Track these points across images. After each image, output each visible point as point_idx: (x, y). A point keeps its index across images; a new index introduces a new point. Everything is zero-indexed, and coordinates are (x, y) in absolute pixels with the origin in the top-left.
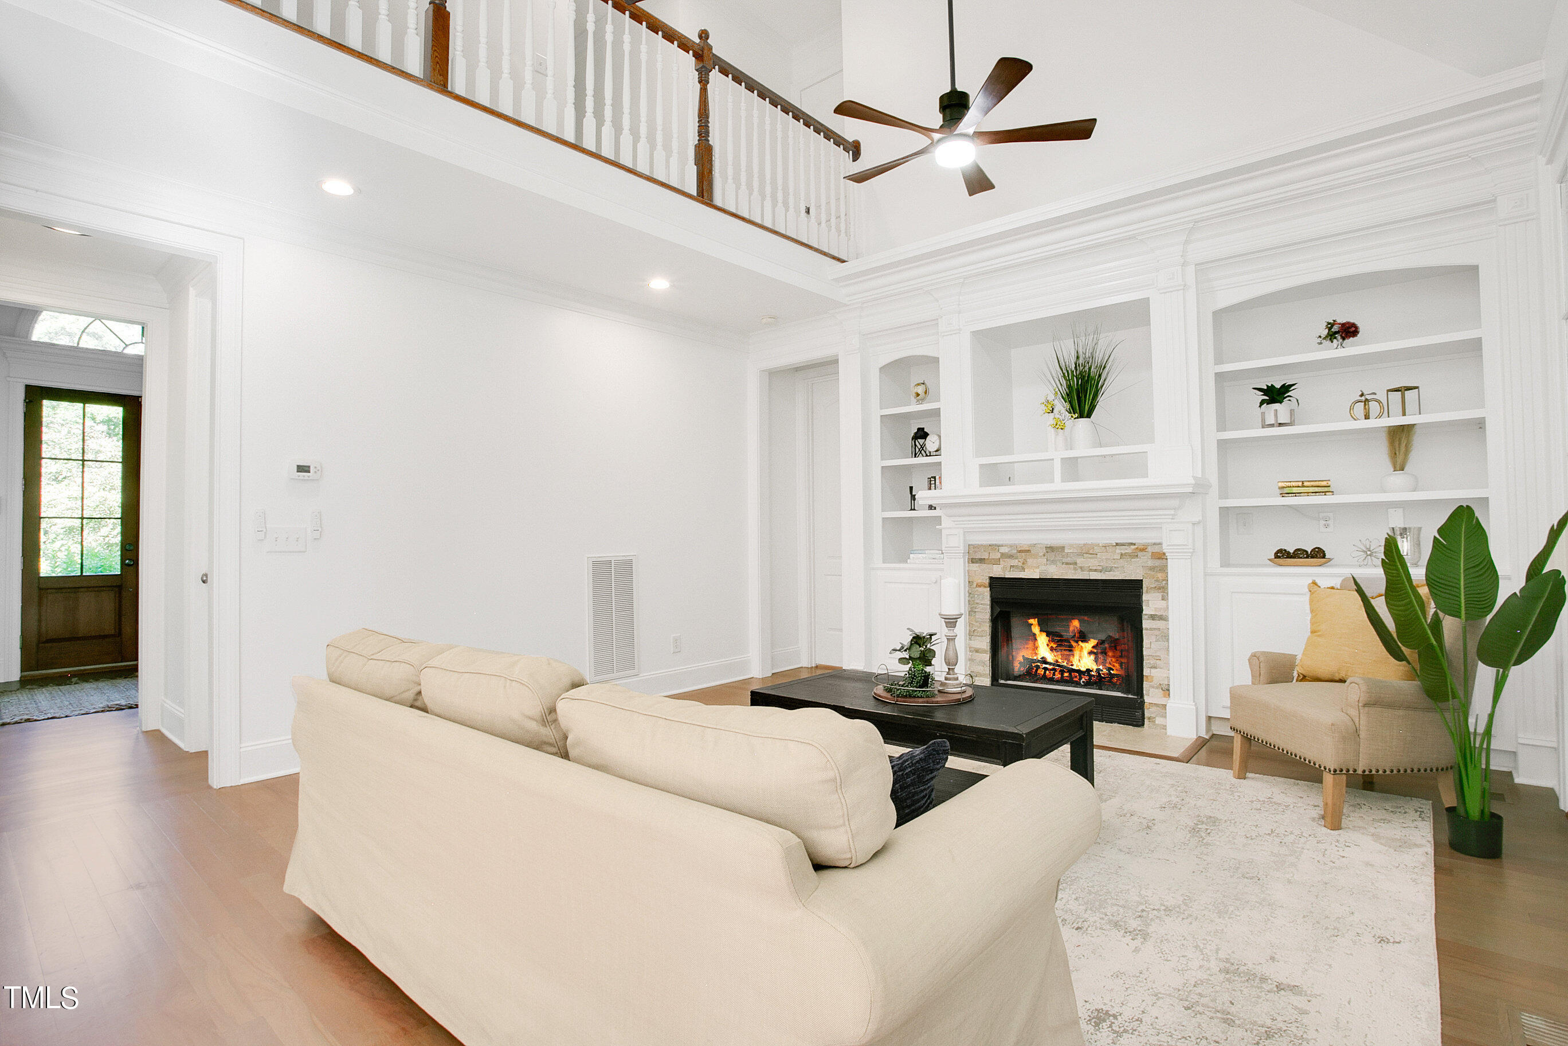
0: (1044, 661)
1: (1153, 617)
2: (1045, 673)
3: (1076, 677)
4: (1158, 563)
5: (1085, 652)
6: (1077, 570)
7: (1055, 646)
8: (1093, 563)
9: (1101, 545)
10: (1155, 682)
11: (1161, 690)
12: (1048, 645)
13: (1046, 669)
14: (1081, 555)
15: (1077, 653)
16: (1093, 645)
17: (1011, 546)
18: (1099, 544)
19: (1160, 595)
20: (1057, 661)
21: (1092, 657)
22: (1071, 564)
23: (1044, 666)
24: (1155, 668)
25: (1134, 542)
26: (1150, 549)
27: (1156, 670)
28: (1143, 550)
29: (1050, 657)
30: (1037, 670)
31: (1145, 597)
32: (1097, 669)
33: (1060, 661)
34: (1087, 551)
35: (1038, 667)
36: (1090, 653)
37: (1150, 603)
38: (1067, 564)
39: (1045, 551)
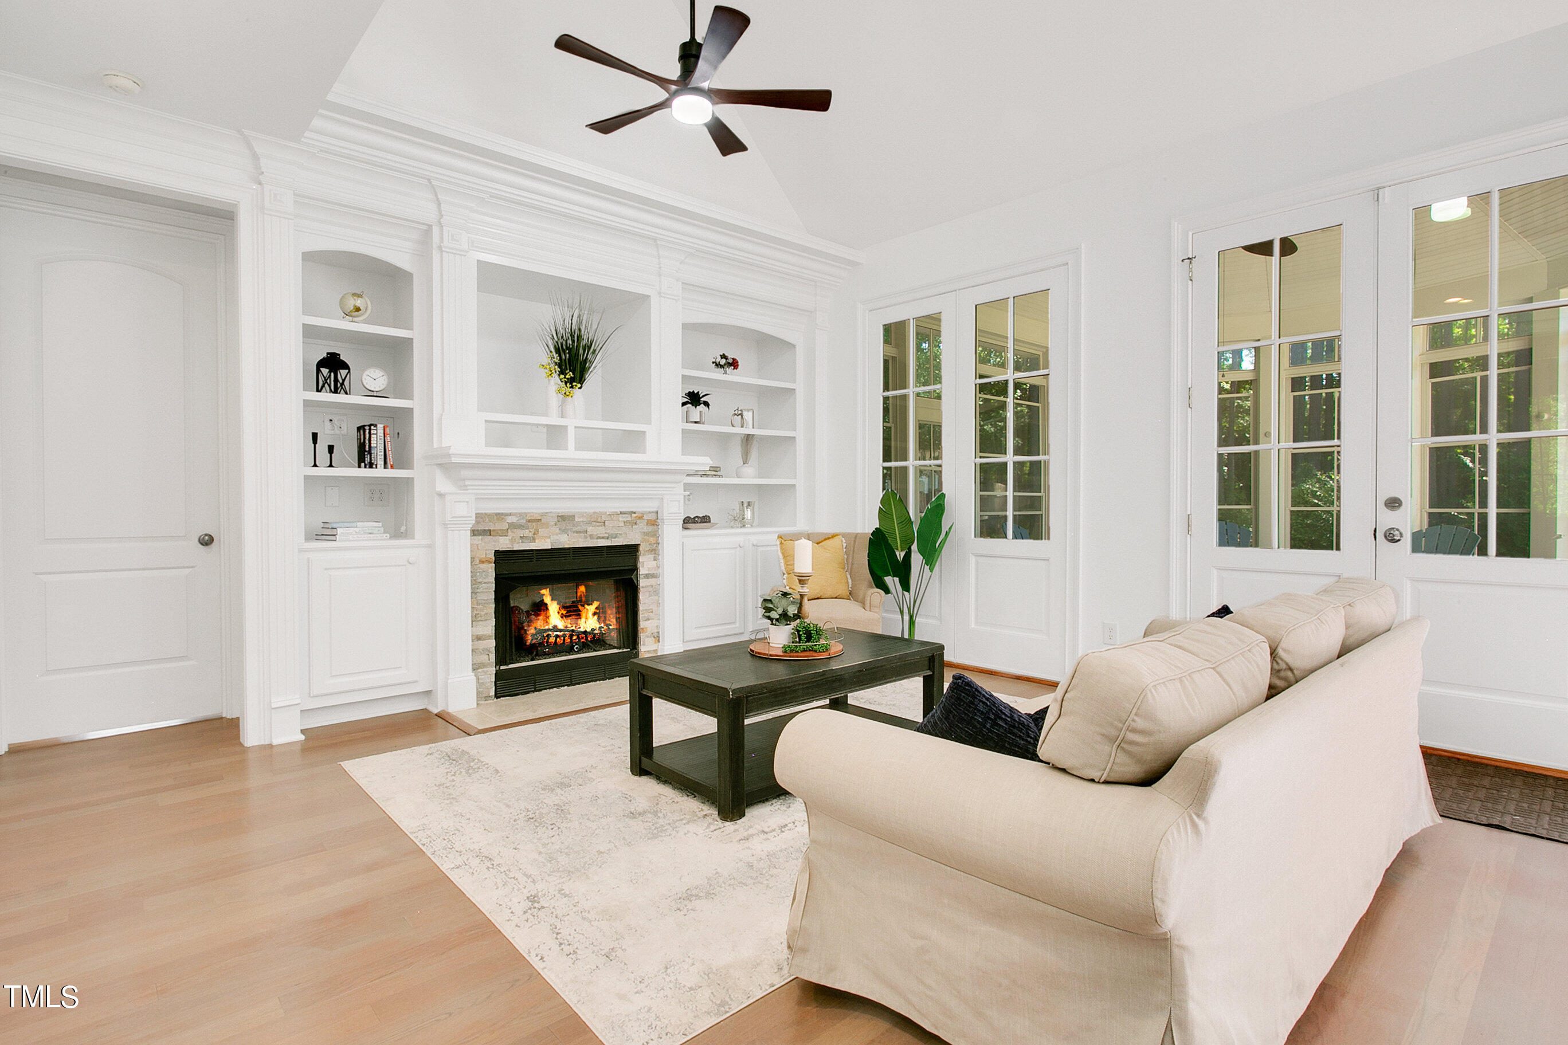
0: (555, 628)
1: (647, 576)
2: (556, 640)
3: (583, 638)
4: (651, 528)
5: (590, 614)
6: (587, 538)
7: (564, 612)
8: (601, 531)
9: (608, 514)
10: (649, 631)
11: (653, 638)
12: (558, 613)
13: (557, 636)
14: (589, 523)
15: (583, 615)
16: (596, 606)
17: (520, 514)
18: (606, 513)
19: (652, 556)
20: (566, 627)
21: (596, 617)
22: (580, 532)
23: (555, 633)
24: (649, 619)
25: (634, 510)
26: (645, 517)
27: (649, 622)
28: (641, 518)
29: (561, 624)
30: (548, 638)
31: (641, 559)
32: (599, 627)
33: (569, 626)
34: (597, 520)
35: (548, 636)
36: (594, 614)
37: (645, 564)
38: (577, 532)
39: (556, 520)
